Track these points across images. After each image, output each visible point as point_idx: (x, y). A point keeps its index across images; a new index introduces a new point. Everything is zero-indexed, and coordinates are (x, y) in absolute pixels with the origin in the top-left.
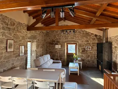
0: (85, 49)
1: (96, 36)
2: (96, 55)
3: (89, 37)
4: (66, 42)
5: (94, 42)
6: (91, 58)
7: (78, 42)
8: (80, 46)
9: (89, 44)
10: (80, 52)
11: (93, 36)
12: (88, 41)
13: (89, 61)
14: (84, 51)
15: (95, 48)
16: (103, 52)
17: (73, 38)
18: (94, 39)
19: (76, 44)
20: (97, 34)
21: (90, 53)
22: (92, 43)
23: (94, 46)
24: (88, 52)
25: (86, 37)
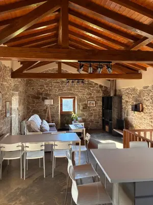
0: (86, 105)
1: (101, 86)
2: (101, 113)
3: (91, 88)
4: (59, 95)
5: (98, 95)
6: (94, 118)
7: (77, 95)
8: (80, 100)
9: (92, 98)
10: (81, 109)
11: (97, 87)
12: (91, 94)
13: (91, 121)
14: (85, 107)
15: (100, 103)
16: (113, 108)
17: (71, 90)
18: (98, 92)
19: (74, 98)
20: (102, 85)
21: (94, 110)
22: (97, 97)
23: (98, 100)
24: (91, 109)
25: (89, 89)
